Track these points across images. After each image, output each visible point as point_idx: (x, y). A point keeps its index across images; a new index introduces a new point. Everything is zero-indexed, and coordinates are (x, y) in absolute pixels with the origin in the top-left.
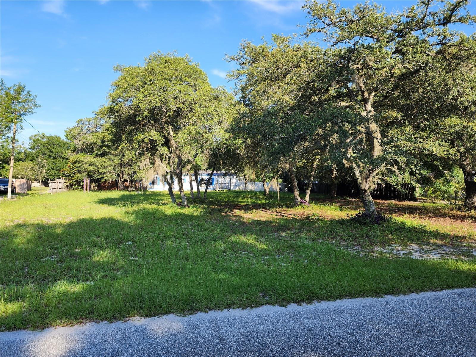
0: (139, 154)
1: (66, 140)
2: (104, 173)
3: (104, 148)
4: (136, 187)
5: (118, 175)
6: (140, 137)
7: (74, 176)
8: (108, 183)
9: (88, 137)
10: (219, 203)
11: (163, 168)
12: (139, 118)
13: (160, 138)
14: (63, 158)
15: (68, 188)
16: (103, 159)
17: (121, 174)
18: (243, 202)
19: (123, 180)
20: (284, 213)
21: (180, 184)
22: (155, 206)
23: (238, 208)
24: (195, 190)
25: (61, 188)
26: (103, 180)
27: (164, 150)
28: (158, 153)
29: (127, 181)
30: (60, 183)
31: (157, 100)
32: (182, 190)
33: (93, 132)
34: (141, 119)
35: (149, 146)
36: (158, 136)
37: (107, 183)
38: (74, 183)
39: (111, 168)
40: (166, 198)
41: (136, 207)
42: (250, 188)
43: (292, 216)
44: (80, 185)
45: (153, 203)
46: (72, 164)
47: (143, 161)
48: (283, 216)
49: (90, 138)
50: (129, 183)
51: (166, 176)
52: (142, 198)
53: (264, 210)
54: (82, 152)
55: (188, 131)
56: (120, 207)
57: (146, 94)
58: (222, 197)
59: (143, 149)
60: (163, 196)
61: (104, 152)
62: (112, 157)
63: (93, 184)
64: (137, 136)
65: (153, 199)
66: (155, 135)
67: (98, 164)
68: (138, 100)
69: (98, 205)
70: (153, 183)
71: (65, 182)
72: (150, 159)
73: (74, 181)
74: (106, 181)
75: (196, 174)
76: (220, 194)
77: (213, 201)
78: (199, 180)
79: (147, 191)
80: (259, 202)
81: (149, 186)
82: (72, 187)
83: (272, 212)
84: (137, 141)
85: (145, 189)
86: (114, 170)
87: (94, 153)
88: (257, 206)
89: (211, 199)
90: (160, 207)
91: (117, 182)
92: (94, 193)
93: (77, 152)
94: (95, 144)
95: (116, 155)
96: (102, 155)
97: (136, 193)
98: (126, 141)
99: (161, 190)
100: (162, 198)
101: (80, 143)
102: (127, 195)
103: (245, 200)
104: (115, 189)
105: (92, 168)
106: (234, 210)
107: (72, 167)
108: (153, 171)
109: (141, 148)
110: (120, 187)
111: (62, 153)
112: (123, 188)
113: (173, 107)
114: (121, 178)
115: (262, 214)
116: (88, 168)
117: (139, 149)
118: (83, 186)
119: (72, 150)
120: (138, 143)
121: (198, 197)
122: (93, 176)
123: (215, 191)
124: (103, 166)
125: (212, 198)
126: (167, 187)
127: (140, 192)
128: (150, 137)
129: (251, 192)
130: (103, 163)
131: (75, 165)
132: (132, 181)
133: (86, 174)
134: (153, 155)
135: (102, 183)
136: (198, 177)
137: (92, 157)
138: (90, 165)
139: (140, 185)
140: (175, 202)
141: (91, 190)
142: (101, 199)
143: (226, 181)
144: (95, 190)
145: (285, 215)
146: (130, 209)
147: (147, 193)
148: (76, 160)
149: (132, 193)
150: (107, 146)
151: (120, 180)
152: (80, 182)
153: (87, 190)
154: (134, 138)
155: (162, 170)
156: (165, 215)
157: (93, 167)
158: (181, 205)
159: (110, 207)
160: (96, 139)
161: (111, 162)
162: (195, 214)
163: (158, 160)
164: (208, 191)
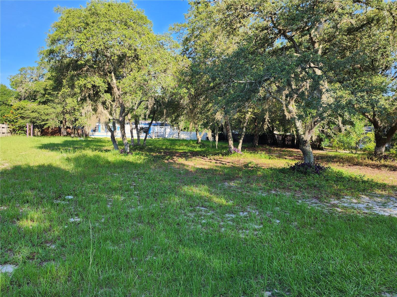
0: (81, 99)
1: (11, 89)
2: (47, 120)
3: (46, 96)
4: (78, 133)
5: (61, 122)
6: (82, 82)
7: (17, 122)
8: (52, 129)
9: (30, 85)
10: (158, 150)
11: (105, 115)
12: (81, 62)
13: (104, 84)
14: (8, 105)
15: (11, 133)
16: (46, 106)
17: (64, 122)
18: (180, 149)
19: (66, 127)
20: (222, 161)
21: (123, 131)
22: (97, 153)
23: (177, 155)
24: (135, 137)
25: (4, 133)
26: (46, 127)
27: (107, 97)
28: (101, 100)
29: (70, 128)
30: (3, 128)
31: (101, 43)
32: (125, 138)
33: (36, 80)
34: (83, 62)
35: (92, 92)
36: (101, 82)
37: (50, 129)
38: (18, 128)
39: (53, 116)
40: (107, 144)
41: (78, 153)
42: (182, 137)
43: (231, 164)
44: (24, 130)
45: (96, 150)
46: (15, 110)
47: (85, 107)
48: (223, 164)
49: (32, 86)
50: (72, 130)
51: (108, 123)
52: (84, 144)
53: (201, 157)
54: (25, 99)
55: (133, 77)
56: (61, 152)
57: (88, 35)
58: (160, 145)
59: (85, 94)
60: (104, 142)
61: (47, 99)
62: (55, 105)
63: (37, 130)
64: (79, 80)
65: (95, 145)
66: (97, 80)
67: (41, 111)
68: (80, 42)
69: (39, 150)
70: (94, 131)
71: (8, 128)
72: (92, 106)
73: (17, 126)
74: (49, 127)
75: (137, 123)
76: (157, 141)
77: (153, 148)
78: (139, 128)
79: (89, 137)
80: (195, 150)
81: (91, 133)
82: (15, 132)
83: (210, 159)
84: (79, 86)
85: (87, 136)
86: (57, 117)
87: (37, 101)
88: (195, 154)
89: (150, 147)
90: (103, 155)
91: (60, 129)
92: (36, 138)
93: (20, 100)
94: (38, 92)
95: (58, 103)
96: (44, 103)
97: (78, 139)
98: (67, 86)
99: (101, 137)
100: (104, 144)
101: (24, 91)
102: (69, 141)
103: (181, 147)
104: (58, 135)
105: (34, 115)
106: (175, 157)
107: (15, 113)
108: (95, 118)
109: (84, 94)
110: (62, 133)
111: (7, 101)
112: (66, 134)
113: (117, 51)
114: (63, 125)
115: (202, 162)
116: (31, 114)
117: (81, 95)
118: (26, 131)
119: (15, 97)
120: (80, 87)
121: (138, 144)
122: (36, 122)
123: (151, 139)
124: (45, 113)
125: (150, 145)
126: (110, 134)
127: (82, 139)
128: (93, 83)
129: (184, 140)
130: (46, 110)
131: (18, 111)
132: (74, 128)
133: (29, 120)
134: (95, 101)
135: (45, 129)
136: (138, 126)
137: (35, 104)
138: (33, 112)
139: (82, 132)
140: (118, 149)
141: (34, 135)
142: (43, 145)
143: (161, 130)
144: (38, 136)
145: (224, 163)
146: (72, 155)
147: (89, 139)
148: (19, 107)
149: (75, 139)
150: (49, 94)
151: (63, 127)
152: (23, 127)
153: (30, 135)
154: (76, 83)
155: (104, 117)
156: (109, 163)
157: (36, 113)
158: (124, 152)
159: (52, 152)
160: (39, 87)
161: (53, 110)
162: (139, 162)
163: (100, 108)
164: (147, 138)
